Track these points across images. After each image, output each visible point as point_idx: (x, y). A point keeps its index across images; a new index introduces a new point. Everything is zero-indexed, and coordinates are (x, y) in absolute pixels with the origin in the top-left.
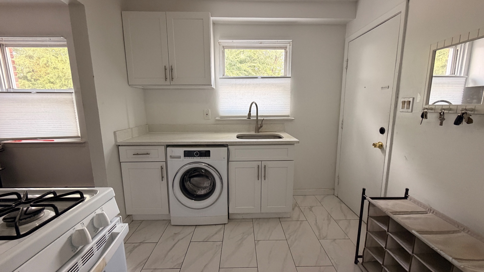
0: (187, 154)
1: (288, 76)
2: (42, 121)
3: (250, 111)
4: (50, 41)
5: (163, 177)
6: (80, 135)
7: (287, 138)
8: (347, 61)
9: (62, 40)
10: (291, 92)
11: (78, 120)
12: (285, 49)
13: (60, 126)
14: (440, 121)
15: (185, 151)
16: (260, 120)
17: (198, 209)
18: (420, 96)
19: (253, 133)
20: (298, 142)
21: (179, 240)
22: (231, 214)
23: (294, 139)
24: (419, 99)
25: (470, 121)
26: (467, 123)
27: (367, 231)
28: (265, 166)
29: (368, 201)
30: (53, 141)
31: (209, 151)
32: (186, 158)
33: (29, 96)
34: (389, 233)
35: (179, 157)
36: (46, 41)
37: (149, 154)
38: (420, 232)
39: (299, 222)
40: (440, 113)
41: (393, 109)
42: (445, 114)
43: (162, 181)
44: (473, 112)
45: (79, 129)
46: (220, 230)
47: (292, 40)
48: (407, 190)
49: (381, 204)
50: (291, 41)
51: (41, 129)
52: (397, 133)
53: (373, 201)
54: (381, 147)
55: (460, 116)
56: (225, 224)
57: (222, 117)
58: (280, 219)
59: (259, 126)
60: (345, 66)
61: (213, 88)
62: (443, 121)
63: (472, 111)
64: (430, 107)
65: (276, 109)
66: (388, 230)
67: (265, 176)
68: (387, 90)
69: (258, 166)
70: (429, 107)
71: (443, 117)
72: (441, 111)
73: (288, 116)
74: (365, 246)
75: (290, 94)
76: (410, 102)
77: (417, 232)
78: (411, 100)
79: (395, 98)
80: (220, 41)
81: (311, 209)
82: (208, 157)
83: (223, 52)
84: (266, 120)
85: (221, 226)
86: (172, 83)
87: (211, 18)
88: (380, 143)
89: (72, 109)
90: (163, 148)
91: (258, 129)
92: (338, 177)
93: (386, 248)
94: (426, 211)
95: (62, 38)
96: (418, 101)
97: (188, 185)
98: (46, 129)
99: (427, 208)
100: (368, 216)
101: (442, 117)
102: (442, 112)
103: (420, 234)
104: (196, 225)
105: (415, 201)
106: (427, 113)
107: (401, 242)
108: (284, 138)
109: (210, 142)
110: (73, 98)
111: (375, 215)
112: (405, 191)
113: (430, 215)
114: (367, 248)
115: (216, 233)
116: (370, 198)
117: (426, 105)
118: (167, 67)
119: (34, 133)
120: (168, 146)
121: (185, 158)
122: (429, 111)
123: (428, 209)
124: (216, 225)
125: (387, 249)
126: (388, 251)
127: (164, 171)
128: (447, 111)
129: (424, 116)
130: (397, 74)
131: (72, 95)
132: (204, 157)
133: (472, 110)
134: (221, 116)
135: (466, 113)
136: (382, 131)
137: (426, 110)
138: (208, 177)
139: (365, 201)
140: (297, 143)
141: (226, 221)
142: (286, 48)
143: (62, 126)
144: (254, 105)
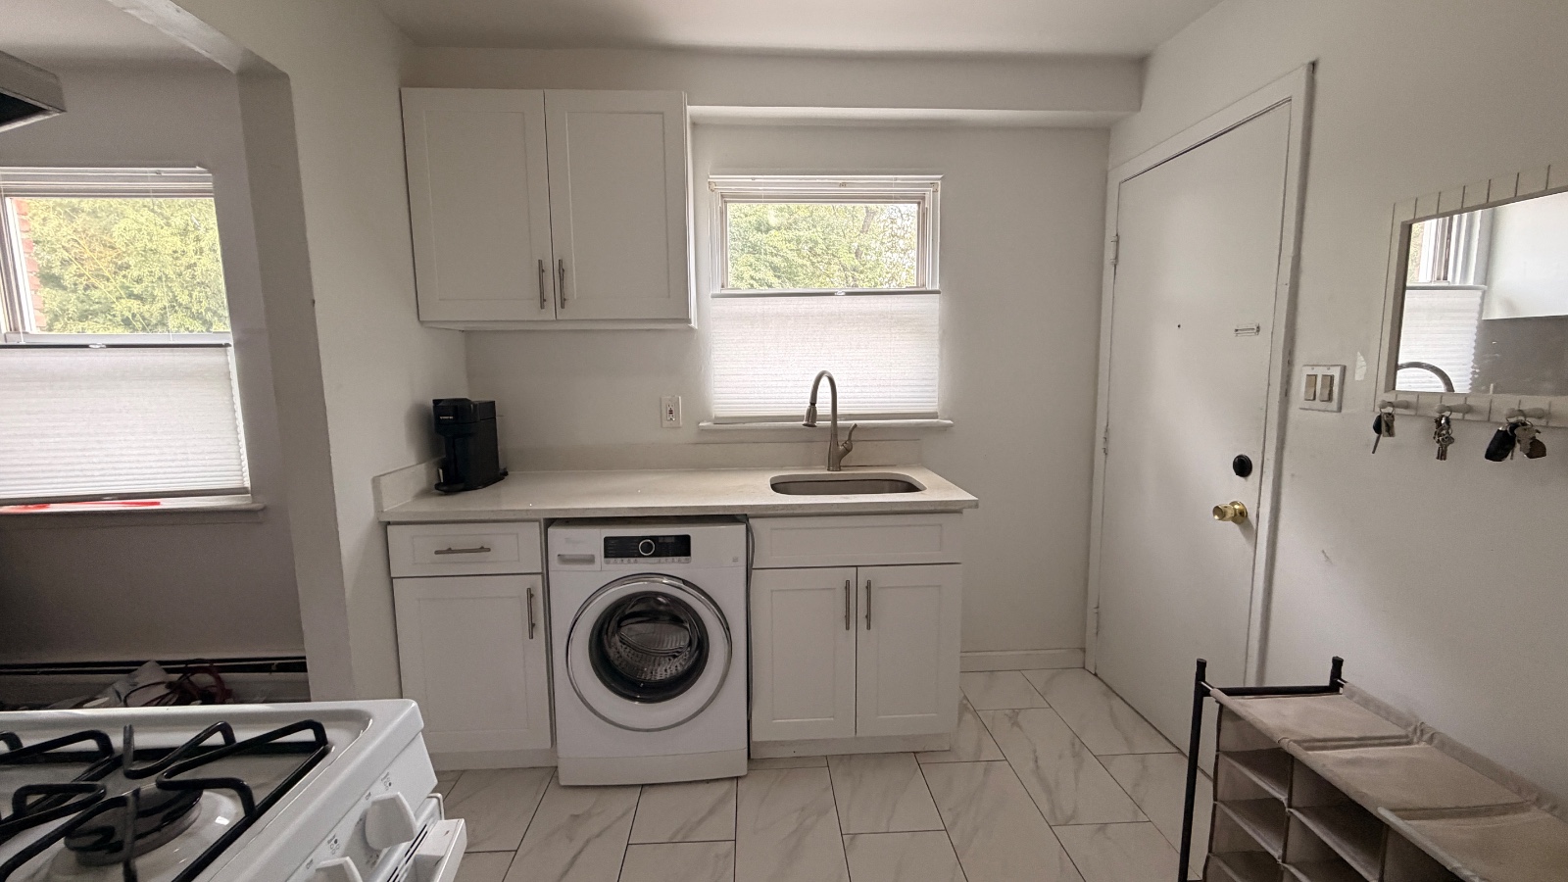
0: (616, 549)
1: (929, 288)
2: (122, 438)
3: (813, 403)
4: (159, 177)
5: (533, 626)
6: (247, 484)
7: (935, 489)
8: (1118, 242)
9: (199, 177)
10: (941, 340)
11: (242, 436)
12: (919, 203)
13: (185, 457)
14: (1438, 445)
15: (607, 540)
16: (845, 428)
17: (648, 730)
18: (1364, 363)
19: (821, 472)
20: (975, 505)
21: (588, 842)
22: (756, 743)
23: (961, 495)
24: (1363, 371)
25: (1536, 450)
26: (1527, 455)
27: (1215, 799)
28: (869, 583)
29: (1217, 702)
30: (158, 503)
31: (686, 539)
32: (612, 560)
33: (80, 359)
34: (1292, 810)
35: (590, 560)
36: (144, 179)
37: (489, 550)
38: (1399, 810)
39: (980, 767)
40: (1438, 422)
41: (1278, 399)
42: (1452, 423)
43: (532, 637)
44: (1543, 422)
45: (245, 463)
46: (722, 801)
47: (940, 176)
48: (1337, 664)
49: (1258, 710)
50: (938, 179)
51: (116, 465)
52: (1293, 475)
53: (1234, 703)
54: (1241, 517)
55: (1505, 433)
56: (737, 778)
57: (719, 421)
58: (918, 756)
59: (841, 448)
60: (1109, 255)
61: (692, 329)
62: (1446, 447)
63: (1540, 418)
64: (1401, 398)
65: (893, 394)
66: (1290, 799)
67: (868, 617)
68: (1257, 337)
69: (848, 582)
70: (1399, 399)
71: (1448, 433)
72: (1437, 415)
73: (934, 415)
74: (1210, 850)
75: (937, 344)
76: (1332, 377)
77: (1392, 810)
78: (1336, 372)
79: (1283, 365)
80: (714, 178)
81: (1014, 717)
82: (683, 558)
83: (722, 213)
84: (865, 429)
85: (726, 786)
86: (563, 315)
87: (688, 107)
88: (1237, 507)
89: (226, 398)
90: (535, 530)
91: (836, 460)
92: (1095, 611)
93: (1284, 862)
94: (1407, 736)
95: (198, 168)
96: (1358, 377)
97: (616, 649)
98: (134, 465)
99: (1408, 725)
100: (1218, 750)
101: (1444, 432)
102: (1443, 416)
103: (1403, 818)
104: (643, 786)
105: (1367, 702)
106: (1393, 417)
107: (1334, 842)
108: (925, 489)
109: (690, 507)
110: (228, 364)
111: (1240, 748)
112: (1331, 665)
113: (1419, 748)
114: (1218, 856)
115: (711, 812)
116: (1219, 689)
117: (1386, 391)
118: (547, 265)
119: (93, 479)
120: (551, 522)
121: (608, 563)
122: (1399, 411)
123: (1411, 729)
124: (708, 781)
125: (1289, 864)
126: (1293, 870)
127: (539, 606)
128: (1459, 416)
129: (1383, 426)
130: (1285, 291)
131: (226, 351)
132: (670, 559)
133: (1541, 415)
134: (717, 418)
135: (1524, 424)
136: (1243, 467)
137: (1389, 410)
138: (682, 622)
139: (1206, 699)
140: (970, 507)
141: (741, 768)
142: (923, 198)
143: (190, 457)
144: (825, 381)
